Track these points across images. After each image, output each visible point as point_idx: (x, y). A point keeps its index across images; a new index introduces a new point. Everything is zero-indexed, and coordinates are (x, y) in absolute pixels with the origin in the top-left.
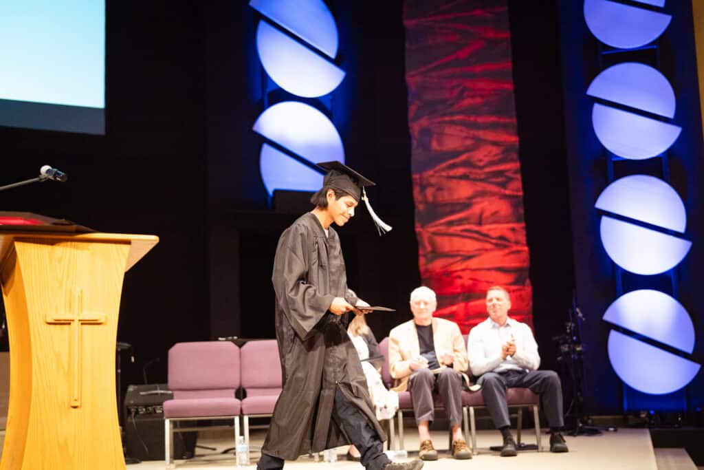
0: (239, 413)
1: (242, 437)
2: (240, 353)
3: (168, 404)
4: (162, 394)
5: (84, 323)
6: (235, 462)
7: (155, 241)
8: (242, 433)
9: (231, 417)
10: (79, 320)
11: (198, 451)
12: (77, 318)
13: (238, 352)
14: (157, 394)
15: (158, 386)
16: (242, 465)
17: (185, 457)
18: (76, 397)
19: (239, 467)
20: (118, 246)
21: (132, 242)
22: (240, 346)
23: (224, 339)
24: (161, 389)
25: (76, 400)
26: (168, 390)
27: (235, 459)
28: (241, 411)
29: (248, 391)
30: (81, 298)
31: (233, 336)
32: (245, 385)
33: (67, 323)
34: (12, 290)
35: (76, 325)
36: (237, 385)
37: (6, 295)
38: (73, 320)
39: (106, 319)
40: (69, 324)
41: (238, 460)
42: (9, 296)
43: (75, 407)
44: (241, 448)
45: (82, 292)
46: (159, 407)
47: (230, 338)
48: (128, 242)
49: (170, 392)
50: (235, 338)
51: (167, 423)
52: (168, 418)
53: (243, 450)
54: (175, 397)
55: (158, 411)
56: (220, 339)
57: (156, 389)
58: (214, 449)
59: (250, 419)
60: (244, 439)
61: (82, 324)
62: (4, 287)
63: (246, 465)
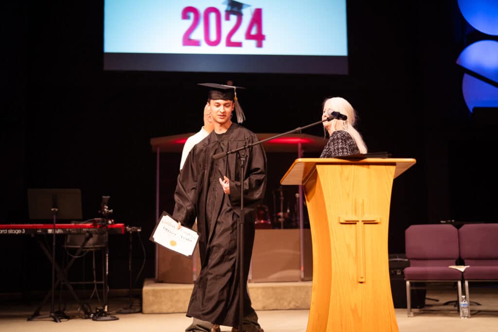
0: (461, 278)
1: (464, 297)
2: (459, 234)
3: (408, 270)
4: (400, 261)
5: (366, 223)
6: (460, 314)
7: (413, 162)
8: (464, 293)
9: (456, 281)
10: (362, 221)
11: (427, 302)
12: (361, 220)
13: (457, 232)
14: (397, 261)
15: (397, 255)
16: (464, 317)
17: (418, 307)
18: (362, 276)
19: (463, 318)
20: (387, 167)
21: (397, 163)
22: (458, 227)
23: (444, 222)
24: (400, 258)
25: (362, 278)
26: (406, 258)
27: (459, 311)
28: (463, 276)
29: (465, 261)
30: (363, 204)
31: (451, 220)
32: (463, 257)
33: (354, 223)
34: (313, 198)
35: (360, 224)
36: (457, 257)
37: (308, 201)
38: (358, 221)
39: (381, 219)
40: (356, 223)
41: (461, 313)
42: (310, 202)
43: (361, 283)
44: (464, 305)
45: (363, 200)
46: (398, 270)
47: (449, 221)
48: (393, 164)
49: (407, 260)
50: (453, 221)
51: (408, 283)
52: (408, 280)
53: (465, 306)
54: (411, 264)
55: (398, 273)
56: (442, 222)
57: (396, 258)
58: (437, 301)
59: (469, 283)
60: (466, 298)
61: (364, 223)
62: (307, 195)
63: (468, 317)
